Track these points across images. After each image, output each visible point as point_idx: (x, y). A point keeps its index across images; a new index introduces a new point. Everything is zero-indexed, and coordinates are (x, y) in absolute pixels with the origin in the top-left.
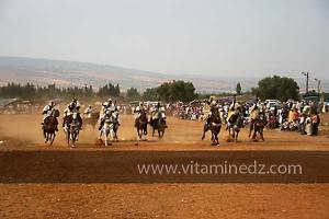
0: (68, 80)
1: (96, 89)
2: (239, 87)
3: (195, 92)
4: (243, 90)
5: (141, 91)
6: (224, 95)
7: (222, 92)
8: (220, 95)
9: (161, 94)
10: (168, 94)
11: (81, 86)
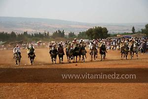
0: (34, 29)
1: (51, 34)
2: (133, 29)
3: (108, 33)
4: (136, 31)
5: (77, 33)
6: (125, 34)
7: (123, 32)
8: (123, 34)
9: (89, 35)
10: (93, 35)
11: (42, 32)
